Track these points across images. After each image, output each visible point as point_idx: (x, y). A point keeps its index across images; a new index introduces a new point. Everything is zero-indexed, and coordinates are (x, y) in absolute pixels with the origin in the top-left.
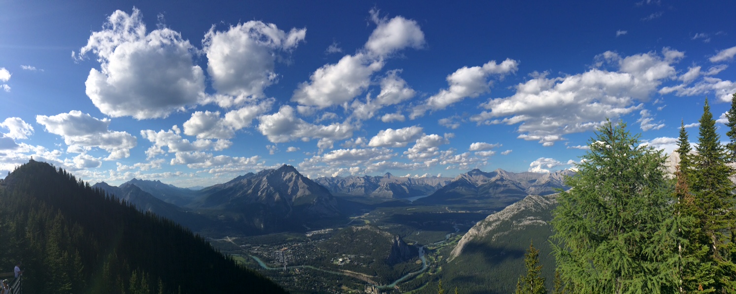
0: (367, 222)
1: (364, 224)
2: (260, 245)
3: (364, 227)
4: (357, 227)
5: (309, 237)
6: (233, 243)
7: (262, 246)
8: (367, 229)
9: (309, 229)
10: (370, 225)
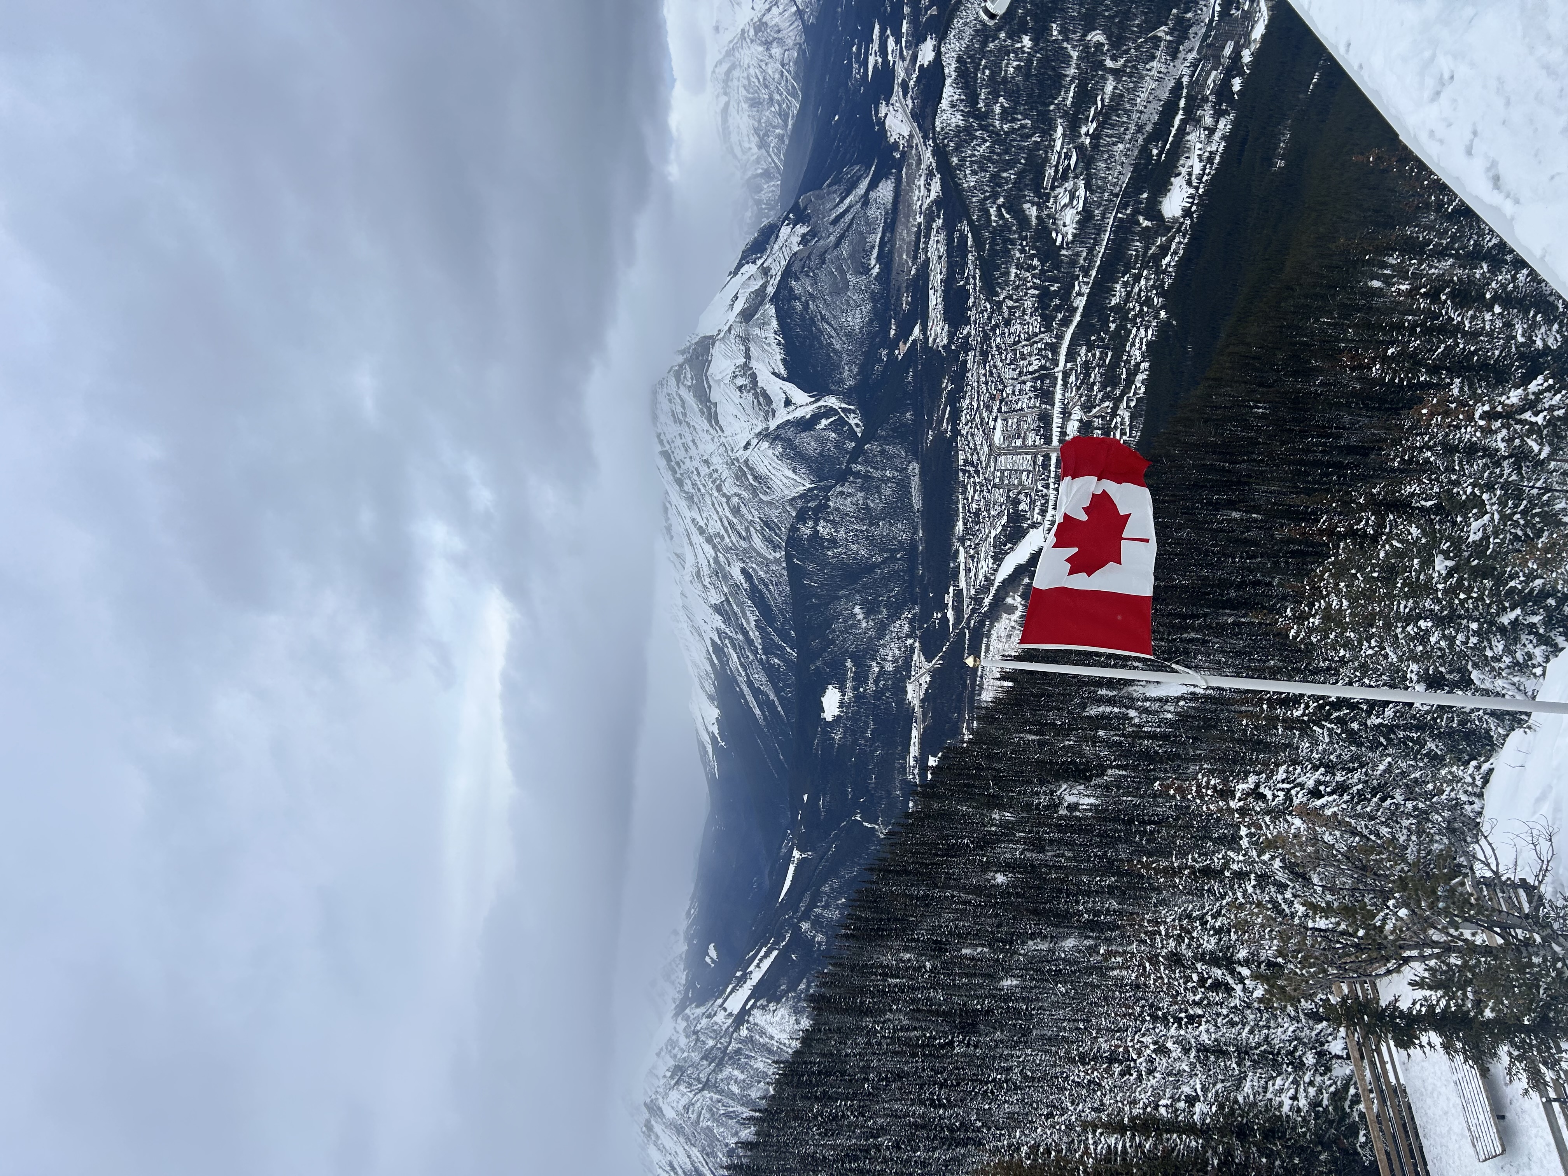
0: (926, 54)
1: (938, 63)
2: (957, 544)
3: (950, 69)
4: (945, 104)
5: (951, 335)
6: (937, 662)
7: (962, 540)
8: (959, 60)
9: (917, 330)
10: (942, 38)
